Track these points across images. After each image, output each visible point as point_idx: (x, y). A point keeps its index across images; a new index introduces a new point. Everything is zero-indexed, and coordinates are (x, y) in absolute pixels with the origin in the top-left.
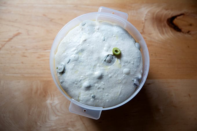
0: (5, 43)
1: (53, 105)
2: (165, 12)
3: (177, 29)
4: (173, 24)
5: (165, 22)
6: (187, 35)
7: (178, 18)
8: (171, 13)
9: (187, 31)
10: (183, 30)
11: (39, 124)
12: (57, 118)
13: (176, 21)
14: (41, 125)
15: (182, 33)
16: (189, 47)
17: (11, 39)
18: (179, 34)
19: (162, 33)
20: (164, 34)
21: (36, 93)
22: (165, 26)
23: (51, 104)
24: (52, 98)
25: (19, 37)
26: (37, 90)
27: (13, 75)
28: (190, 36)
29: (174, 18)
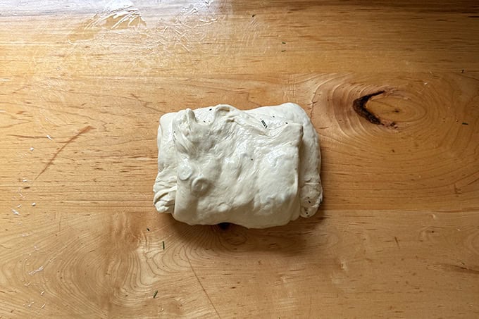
0: (64, 144)
1: (149, 255)
2: (350, 89)
3: (372, 118)
4: (365, 110)
5: (351, 107)
6: (390, 130)
7: (374, 98)
8: (360, 90)
9: (391, 122)
10: (383, 121)
11: (123, 291)
12: (156, 279)
13: (369, 104)
14: (127, 294)
15: (380, 126)
16: (393, 151)
17: (75, 137)
18: (375, 127)
19: (345, 126)
20: (347, 127)
21: (119, 233)
22: (349, 114)
23: (145, 254)
24: (148, 243)
25: (88, 134)
26: (121, 227)
27: (77, 202)
28: (396, 131)
29: (366, 98)
